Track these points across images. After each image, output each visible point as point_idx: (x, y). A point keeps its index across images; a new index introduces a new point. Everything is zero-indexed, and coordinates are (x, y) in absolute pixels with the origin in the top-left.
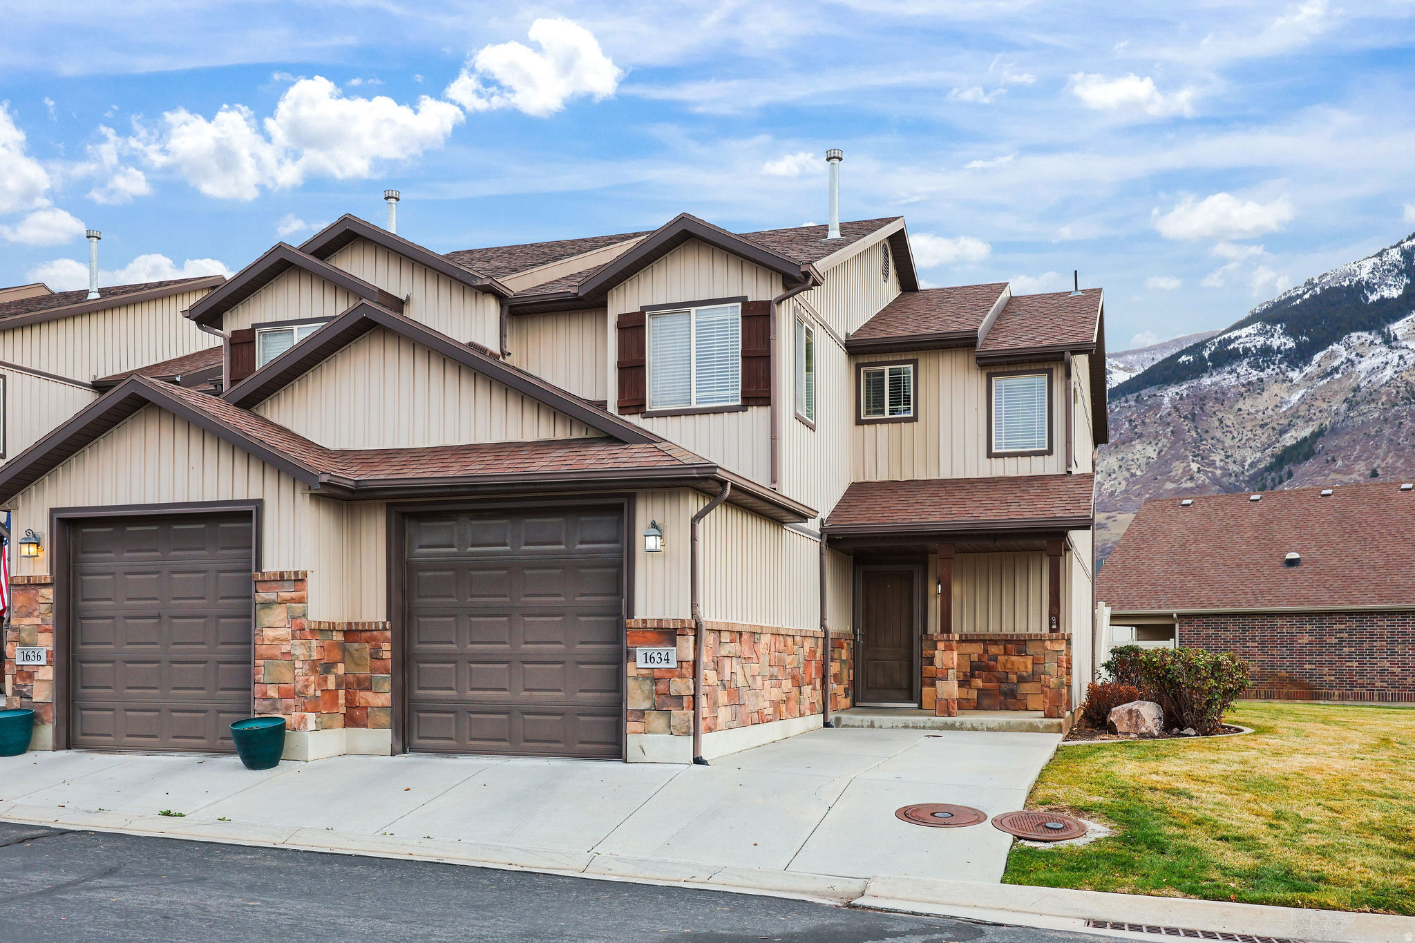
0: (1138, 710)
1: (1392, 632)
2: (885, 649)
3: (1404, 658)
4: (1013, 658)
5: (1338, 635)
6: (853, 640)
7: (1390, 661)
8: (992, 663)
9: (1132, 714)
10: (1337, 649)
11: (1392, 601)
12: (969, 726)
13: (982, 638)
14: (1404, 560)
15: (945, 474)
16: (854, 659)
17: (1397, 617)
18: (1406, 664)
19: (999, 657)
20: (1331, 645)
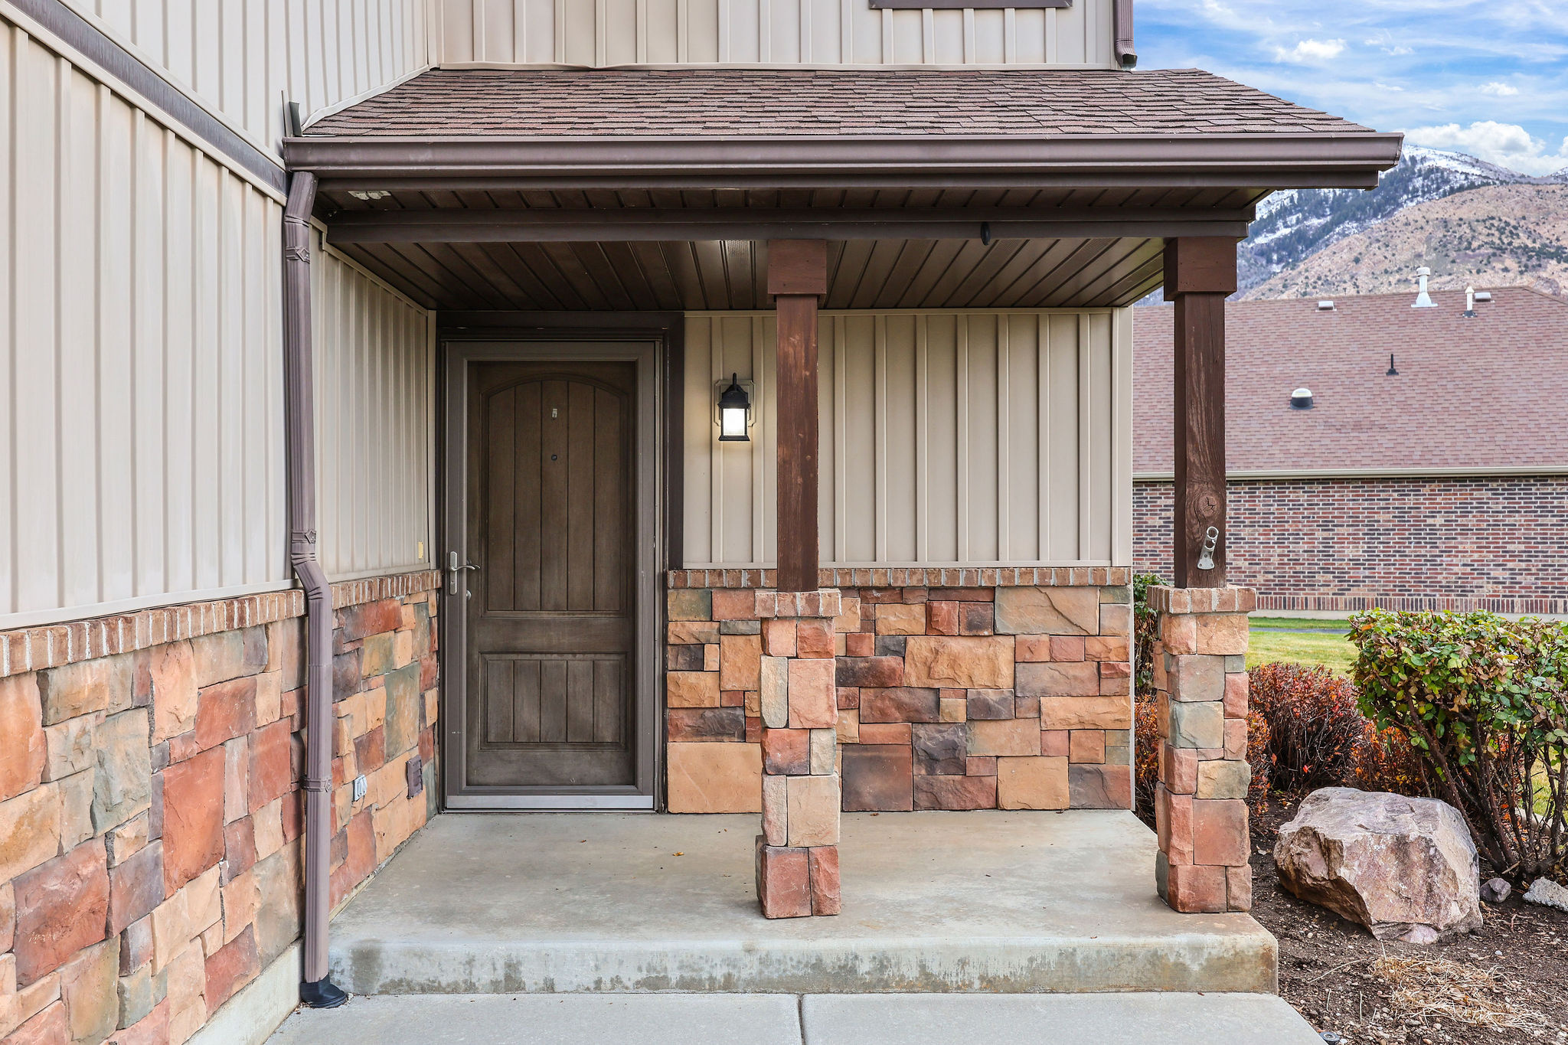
0: (1429, 844)
1: (1236, 510)
2: (545, 616)
3: (1253, 547)
4: (956, 645)
5: (1163, 513)
6: (438, 590)
7: (1235, 551)
8: (890, 661)
9: (1406, 854)
10: (1162, 535)
11: (1237, 465)
12: (912, 973)
13: (857, 581)
14: (1238, 408)
15: (737, 55)
16: (440, 654)
17: (1243, 489)
18: (1254, 555)
19: (911, 641)
20: (1154, 529)
